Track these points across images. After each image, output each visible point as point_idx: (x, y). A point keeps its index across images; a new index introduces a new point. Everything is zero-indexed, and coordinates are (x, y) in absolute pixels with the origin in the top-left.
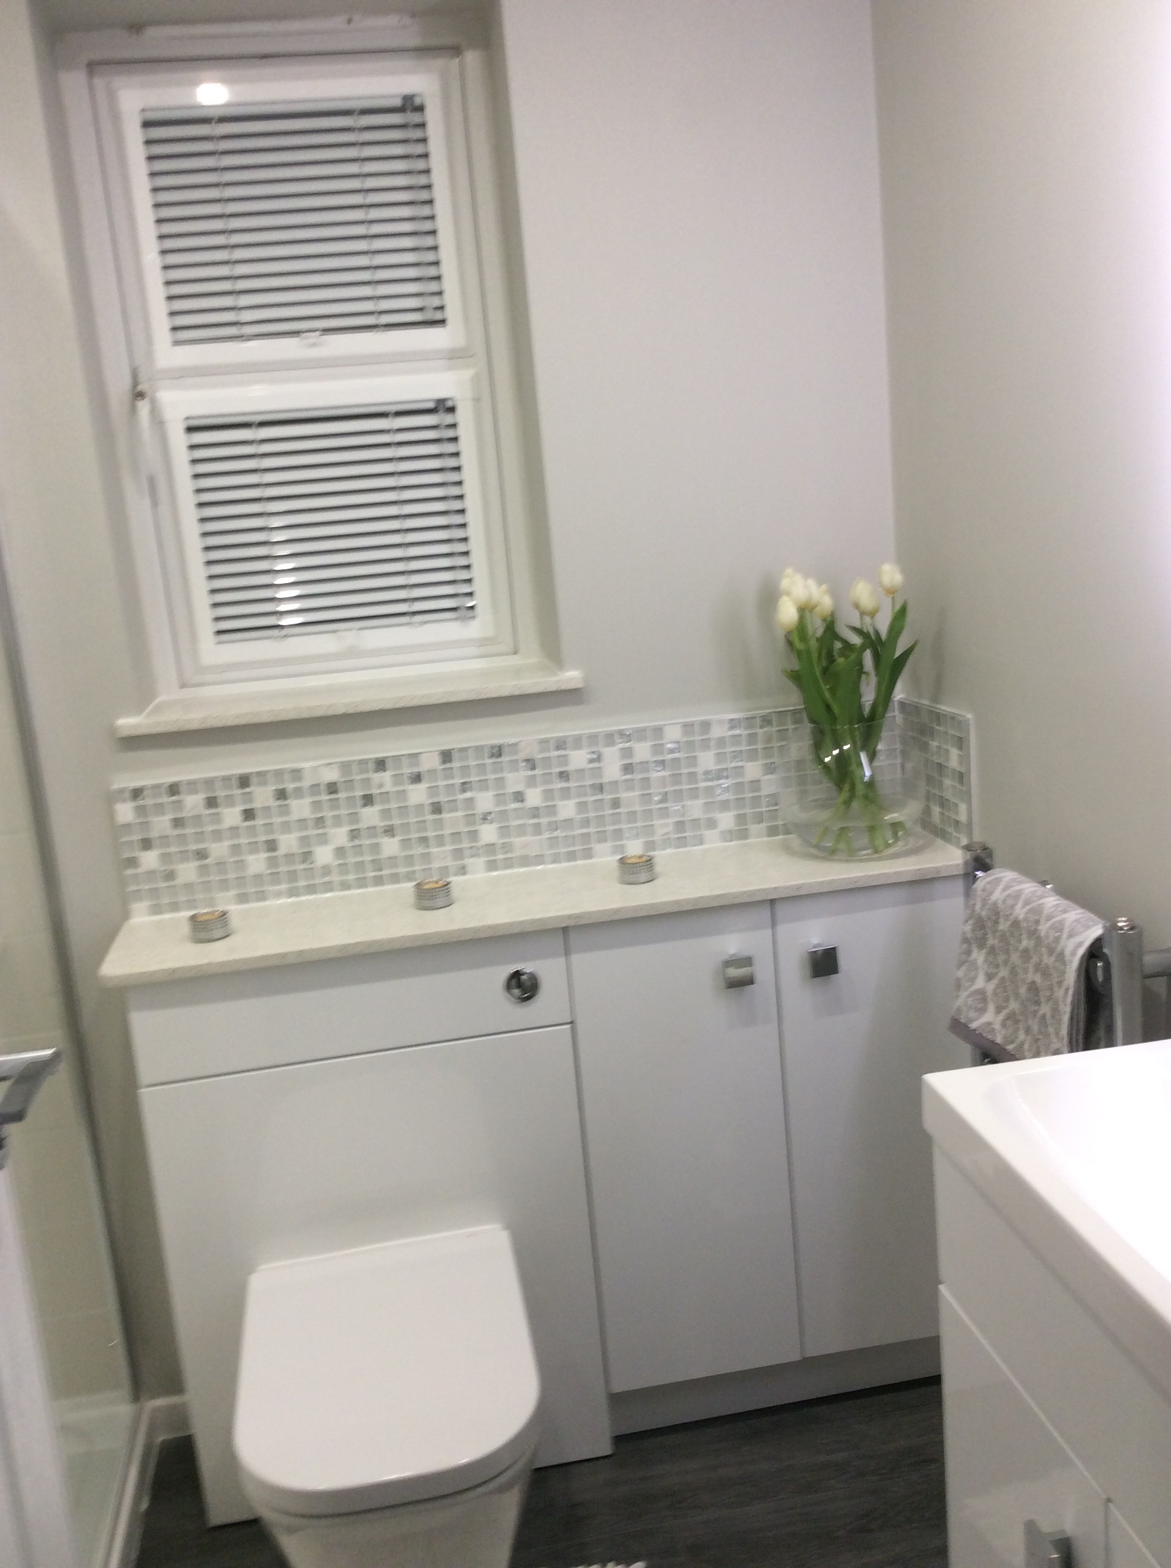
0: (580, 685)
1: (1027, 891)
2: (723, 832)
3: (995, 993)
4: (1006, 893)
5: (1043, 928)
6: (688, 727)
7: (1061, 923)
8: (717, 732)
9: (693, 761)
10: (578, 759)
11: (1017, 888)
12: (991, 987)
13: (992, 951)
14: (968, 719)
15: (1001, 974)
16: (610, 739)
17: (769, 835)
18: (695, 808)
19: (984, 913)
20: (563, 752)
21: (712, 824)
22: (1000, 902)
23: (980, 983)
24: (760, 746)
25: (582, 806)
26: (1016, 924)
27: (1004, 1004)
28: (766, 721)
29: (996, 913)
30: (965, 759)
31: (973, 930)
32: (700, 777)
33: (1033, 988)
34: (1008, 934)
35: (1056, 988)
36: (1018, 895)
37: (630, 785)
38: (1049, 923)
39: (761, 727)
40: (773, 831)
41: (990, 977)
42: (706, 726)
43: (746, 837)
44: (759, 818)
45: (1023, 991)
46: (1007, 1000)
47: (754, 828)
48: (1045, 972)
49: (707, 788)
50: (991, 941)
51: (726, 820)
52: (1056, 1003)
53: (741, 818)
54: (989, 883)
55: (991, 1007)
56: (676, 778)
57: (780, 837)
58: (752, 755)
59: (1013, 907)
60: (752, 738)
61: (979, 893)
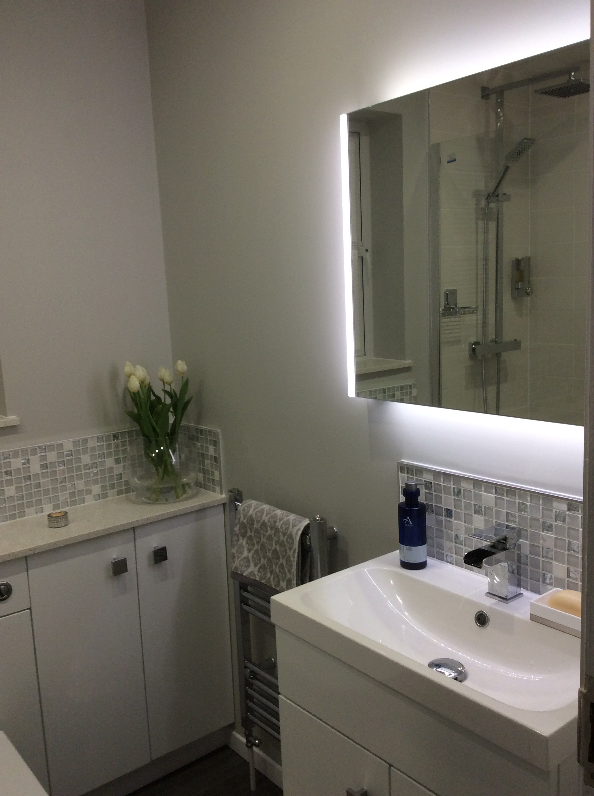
0: (18, 423)
1: (266, 509)
2: (94, 496)
3: (253, 557)
4: (256, 510)
5: (279, 524)
6: (76, 443)
7: (288, 521)
8: (91, 444)
9: (79, 460)
10: (17, 463)
11: (261, 508)
12: (250, 555)
13: (250, 538)
14: (219, 432)
15: (255, 548)
16: (34, 451)
17: (118, 495)
18: (80, 484)
19: (245, 521)
20: (8, 460)
21: (89, 492)
22: (254, 515)
23: (246, 553)
24: (113, 450)
25: (19, 489)
26: (264, 524)
27: (259, 562)
28: (115, 437)
29: (251, 521)
30: (216, 450)
31: (240, 529)
32: (82, 468)
33: (275, 552)
34: (259, 529)
35: (288, 551)
36: (263, 510)
37: (45, 475)
38: (281, 522)
39: (114, 440)
40: (119, 493)
41: (249, 550)
42: (85, 441)
43: (107, 497)
44: (113, 486)
45: (269, 554)
46: (260, 560)
47: (110, 492)
48: (282, 544)
49: (85, 474)
50: (249, 533)
51: (96, 489)
52: (289, 557)
53: (104, 488)
54: (246, 506)
55: (252, 564)
56: (70, 470)
57: (124, 495)
58: (109, 455)
59: (261, 517)
60: (109, 446)
61: (241, 511)
